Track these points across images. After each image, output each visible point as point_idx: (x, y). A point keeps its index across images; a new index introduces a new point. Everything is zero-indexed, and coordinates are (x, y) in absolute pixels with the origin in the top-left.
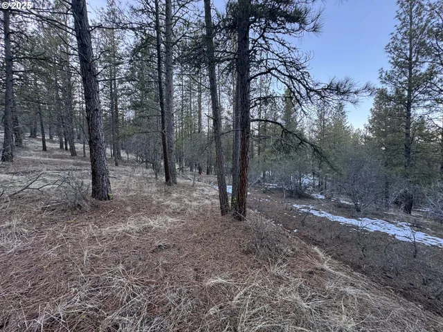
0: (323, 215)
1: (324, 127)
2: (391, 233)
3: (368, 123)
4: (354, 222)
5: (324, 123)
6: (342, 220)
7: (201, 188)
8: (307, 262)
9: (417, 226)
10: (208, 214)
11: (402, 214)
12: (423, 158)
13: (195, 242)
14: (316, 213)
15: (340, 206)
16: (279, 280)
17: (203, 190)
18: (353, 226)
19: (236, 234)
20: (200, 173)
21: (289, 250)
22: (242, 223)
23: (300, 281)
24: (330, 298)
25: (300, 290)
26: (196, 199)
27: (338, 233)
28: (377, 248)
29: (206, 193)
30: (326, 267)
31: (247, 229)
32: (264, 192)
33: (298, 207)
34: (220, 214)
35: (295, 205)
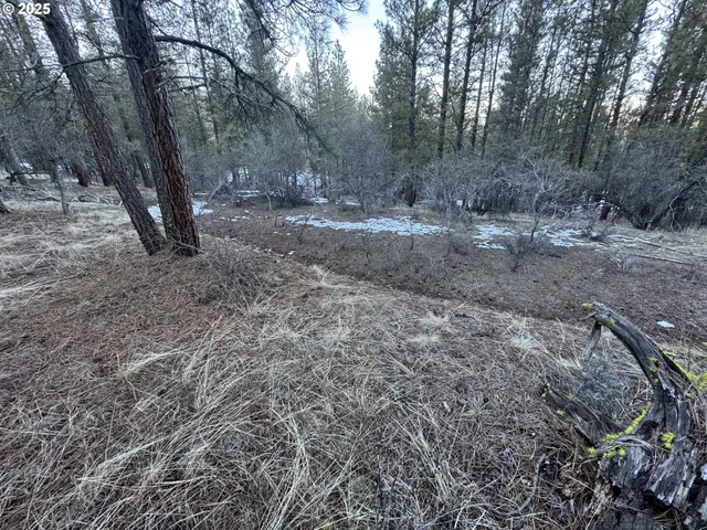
0: (325, 225)
1: (319, 87)
2: (394, 230)
3: (374, 85)
4: (359, 226)
5: (319, 80)
6: (348, 226)
7: (91, 214)
8: (301, 285)
9: (416, 218)
10: (117, 260)
11: (405, 208)
12: (424, 137)
13: (88, 316)
14: (317, 224)
15: (345, 209)
16: (262, 319)
17: (97, 218)
18: (360, 231)
19: (183, 278)
20: (83, 183)
21: (276, 278)
22: (194, 259)
23: (291, 311)
24: (326, 316)
25: (291, 321)
26: (80, 238)
27: (342, 243)
28: (380, 250)
29: (105, 222)
30: (323, 283)
31: (202, 266)
32: (238, 205)
33: (293, 219)
34: (146, 254)
35: (288, 218)
